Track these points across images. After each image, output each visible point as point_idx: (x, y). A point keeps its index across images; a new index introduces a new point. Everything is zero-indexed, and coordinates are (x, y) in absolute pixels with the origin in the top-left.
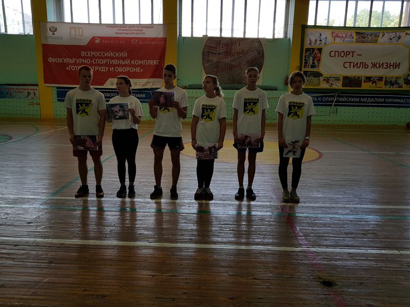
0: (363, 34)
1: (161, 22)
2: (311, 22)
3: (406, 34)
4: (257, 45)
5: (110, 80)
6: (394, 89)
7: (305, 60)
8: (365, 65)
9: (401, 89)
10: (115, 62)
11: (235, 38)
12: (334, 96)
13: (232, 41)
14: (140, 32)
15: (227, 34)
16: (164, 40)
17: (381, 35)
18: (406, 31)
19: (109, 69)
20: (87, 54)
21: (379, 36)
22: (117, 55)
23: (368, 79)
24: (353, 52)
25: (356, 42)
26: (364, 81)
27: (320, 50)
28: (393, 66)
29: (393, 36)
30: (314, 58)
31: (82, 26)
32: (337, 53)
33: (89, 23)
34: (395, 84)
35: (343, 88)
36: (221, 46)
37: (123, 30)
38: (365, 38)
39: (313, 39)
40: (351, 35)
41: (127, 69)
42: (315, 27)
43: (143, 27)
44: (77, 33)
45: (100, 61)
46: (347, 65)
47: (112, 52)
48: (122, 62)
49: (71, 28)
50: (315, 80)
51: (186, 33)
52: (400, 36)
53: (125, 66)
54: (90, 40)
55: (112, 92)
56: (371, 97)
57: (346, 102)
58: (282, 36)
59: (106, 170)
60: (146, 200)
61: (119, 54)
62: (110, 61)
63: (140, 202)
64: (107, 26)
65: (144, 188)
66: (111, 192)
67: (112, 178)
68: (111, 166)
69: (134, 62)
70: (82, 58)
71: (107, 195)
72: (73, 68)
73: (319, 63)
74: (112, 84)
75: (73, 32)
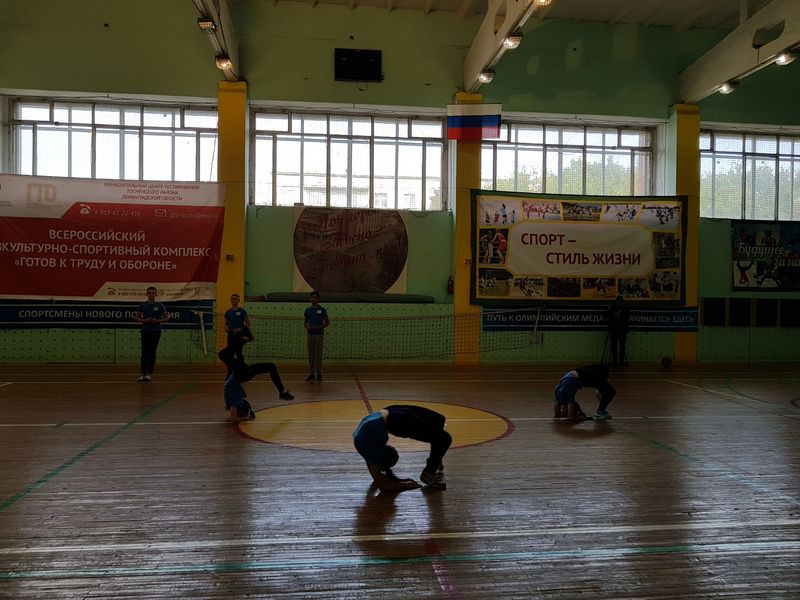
0: (577, 207)
1: (215, 178)
2: (486, 184)
3: (644, 207)
4: (394, 222)
5: (108, 284)
6: (636, 299)
7: (481, 248)
8: (583, 258)
9: (647, 299)
10: (120, 250)
11: (354, 210)
12: (535, 313)
13: (349, 215)
14: (173, 195)
15: (339, 201)
16: (221, 211)
17: (604, 208)
18: (643, 203)
19: (106, 265)
20: (61, 234)
21: (600, 210)
22: (124, 237)
23: (591, 282)
24: (561, 236)
25: (565, 219)
26: (584, 286)
27: (505, 232)
28: (630, 259)
29: (623, 211)
30: (496, 245)
31: (54, 183)
32: (534, 238)
33: (70, 179)
34: (636, 290)
35: (553, 298)
36: (329, 222)
37: (138, 191)
38: (578, 213)
39: (492, 214)
40: (555, 208)
41: (144, 264)
42: (494, 193)
43: (179, 187)
44: (43, 195)
45: (87, 250)
46: (553, 258)
47: (116, 232)
48: (134, 251)
50: (500, 284)
51: (262, 198)
52: (634, 211)
53: (141, 258)
54: (70, 209)
55: (111, 309)
56: (599, 314)
57: (557, 323)
58: (438, 207)
59: (75, 481)
60: (154, 546)
61: (128, 236)
62: (108, 249)
63: (140, 552)
64: (106, 184)
65: (154, 519)
66: (78, 533)
67: (86, 498)
68: (89, 470)
69: (159, 251)
70: (51, 242)
71: (69, 539)
72: (30, 262)
73: (504, 255)
74: (112, 293)
75: (34, 193)
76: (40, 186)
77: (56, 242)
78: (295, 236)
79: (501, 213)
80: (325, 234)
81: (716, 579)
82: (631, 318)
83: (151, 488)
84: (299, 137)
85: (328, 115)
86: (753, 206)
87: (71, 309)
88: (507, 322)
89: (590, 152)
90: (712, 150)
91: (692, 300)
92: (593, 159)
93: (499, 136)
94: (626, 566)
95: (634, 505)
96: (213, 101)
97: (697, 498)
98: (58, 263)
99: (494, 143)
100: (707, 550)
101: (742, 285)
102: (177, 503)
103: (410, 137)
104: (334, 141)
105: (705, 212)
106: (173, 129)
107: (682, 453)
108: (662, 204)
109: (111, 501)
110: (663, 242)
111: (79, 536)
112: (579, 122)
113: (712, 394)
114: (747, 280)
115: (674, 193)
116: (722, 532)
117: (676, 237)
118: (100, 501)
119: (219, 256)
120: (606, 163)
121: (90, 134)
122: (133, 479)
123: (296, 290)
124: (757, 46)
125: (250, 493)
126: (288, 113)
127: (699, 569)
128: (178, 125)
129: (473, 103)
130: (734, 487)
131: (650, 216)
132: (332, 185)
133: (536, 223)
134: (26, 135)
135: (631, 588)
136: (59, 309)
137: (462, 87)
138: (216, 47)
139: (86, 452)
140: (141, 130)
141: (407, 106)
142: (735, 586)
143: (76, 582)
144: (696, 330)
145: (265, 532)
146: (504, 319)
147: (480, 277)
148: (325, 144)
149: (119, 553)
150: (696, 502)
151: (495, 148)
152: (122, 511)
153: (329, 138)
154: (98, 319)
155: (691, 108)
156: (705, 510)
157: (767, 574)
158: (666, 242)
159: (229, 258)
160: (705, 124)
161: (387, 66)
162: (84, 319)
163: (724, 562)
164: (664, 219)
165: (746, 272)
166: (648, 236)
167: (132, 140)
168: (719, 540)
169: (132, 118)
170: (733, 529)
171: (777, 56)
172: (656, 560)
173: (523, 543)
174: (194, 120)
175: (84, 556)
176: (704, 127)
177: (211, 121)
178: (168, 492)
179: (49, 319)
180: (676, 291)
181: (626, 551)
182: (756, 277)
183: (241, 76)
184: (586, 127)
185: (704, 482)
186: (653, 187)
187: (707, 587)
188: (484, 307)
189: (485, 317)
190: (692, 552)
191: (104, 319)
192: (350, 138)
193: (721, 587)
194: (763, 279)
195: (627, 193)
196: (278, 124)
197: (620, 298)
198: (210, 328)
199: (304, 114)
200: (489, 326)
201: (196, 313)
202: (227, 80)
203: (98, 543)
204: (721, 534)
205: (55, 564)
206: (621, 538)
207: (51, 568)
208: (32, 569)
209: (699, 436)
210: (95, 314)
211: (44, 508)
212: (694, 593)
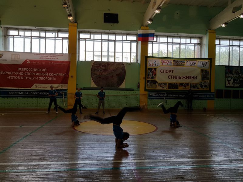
0: (177, 61)
1: (67, 53)
2: (150, 55)
3: (198, 62)
4: (122, 66)
5: (35, 84)
6: (195, 90)
7: (148, 74)
8: (179, 77)
9: (199, 90)
10: (39, 74)
11: (109, 62)
12: (164, 94)
13: (108, 64)
14: (55, 58)
15: (105, 60)
16: (69, 62)
17: (186, 62)
18: (198, 61)
19: (35, 78)
20: (21, 69)
22: (40, 70)
23: (182, 85)
24: (173, 70)
25: (174, 65)
26: (180, 86)
27: (155, 69)
28: (194, 77)
29: (192, 63)
30: (152, 73)
31: (19, 54)
32: (164, 71)
33: (24, 52)
34: (195, 87)
35: (170, 89)
36: (102, 66)
37: (45, 56)
38: (178, 63)
39: (151, 64)
40: (171, 62)
41: (46, 78)
42: (152, 57)
43: (57, 55)
44: (16, 57)
45: (29, 74)
46: (170, 77)
47: (38, 69)
48: (43, 74)
49: (12, 54)
50: (154, 85)
51: (82, 58)
52: (195, 63)
53: (45, 76)
54: (24, 62)
55: (36, 92)
56: (184, 94)
57: (171, 97)
58: (135, 61)
59: (26, 143)
60: (49, 163)
61: (41, 70)
62: (35, 74)
63: (45, 165)
64: (35, 54)
65: (49, 155)
66: (26, 159)
67: (29, 148)
68: (29, 140)
69: (51, 74)
70: (18, 71)
71: (24, 160)
72: (12, 77)
73: (155, 76)
74: (36, 87)
75: (13, 57)
76: (15, 55)
77: (20, 71)
78: (92, 70)
79: (154, 63)
80: (100, 69)
81: (219, 175)
82: (194, 96)
83: (48, 146)
84: (93, 40)
85: (102, 33)
86: (232, 61)
87: (25, 92)
88: (156, 97)
89: (182, 45)
90: (219, 44)
91: (213, 90)
92: (183, 47)
93: (154, 40)
94: (191, 171)
95: (194, 152)
96: (67, 29)
97: (214, 151)
98: (20, 78)
99: (152, 42)
100: (217, 166)
101: (228, 86)
102: (56, 150)
103: (127, 40)
104: (104, 41)
105: (217, 63)
106: (55, 37)
107: (209, 137)
108: (204, 61)
109: (36, 149)
110: (204, 72)
111: (26, 160)
112: (179, 35)
113: (219, 119)
114: (230, 84)
115: (207, 57)
116: (221, 161)
117: (208, 71)
118: (33, 149)
119: (69, 76)
120: (187, 48)
121: (30, 39)
122: (43, 143)
123: (92, 86)
124: (234, 12)
125: (78, 148)
126: (90, 33)
127: (214, 172)
128: (56, 36)
129: (146, 30)
130: (225, 147)
131: (200, 64)
132: (103, 55)
133: (165, 66)
134: (11, 39)
135: (193, 178)
136: (21, 92)
137: (142, 25)
138: (68, 13)
139: (29, 135)
140: (45, 38)
141: (126, 30)
142: (225, 178)
143: (26, 173)
144: (214, 99)
145: (82, 159)
146: (155, 95)
147: (148, 83)
148: (101, 42)
149: (38, 165)
150: (213, 152)
151: (153, 44)
152: (39, 152)
153: (102, 40)
154: (32, 95)
155: (213, 31)
156: (216, 154)
157: (235, 174)
158: (205, 72)
159: (72, 77)
160: (217, 36)
161: (120, 18)
162: (28, 95)
163: (222, 170)
164: (204, 65)
165: (230, 82)
166: (199, 70)
167: (43, 41)
168: (220, 163)
169: (43, 34)
170: (225, 160)
171: (240, 15)
172: (200, 169)
173: (160, 164)
174: (61, 35)
175: (28, 166)
176: (217, 37)
177: (66, 35)
178: (53, 147)
179: (18, 95)
180: (208, 87)
181: (192, 166)
182: (232, 83)
183: (75, 22)
184: (180, 37)
185: (216, 146)
186: (201, 55)
187: (217, 178)
188: (149, 92)
189: (149, 95)
190: (212, 167)
191: (34, 95)
192: (108, 40)
193: (221, 178)
194: (235, 84)
195: (193, 57)
196: (87, 36)
197: (191, 89)
198: (66, 98)
199: (95, 33)
200: (150, 98)
201: (62, 93)
202: (71, 23)
203: (32, 162)
204: (221, 162)
205: (19, 168)
206: (190, 162)
207: (18, 169)
208: (13, 169)
209: (215, 132)
210: (31, 93)
211: (16, 151)
212: (212, 180)
